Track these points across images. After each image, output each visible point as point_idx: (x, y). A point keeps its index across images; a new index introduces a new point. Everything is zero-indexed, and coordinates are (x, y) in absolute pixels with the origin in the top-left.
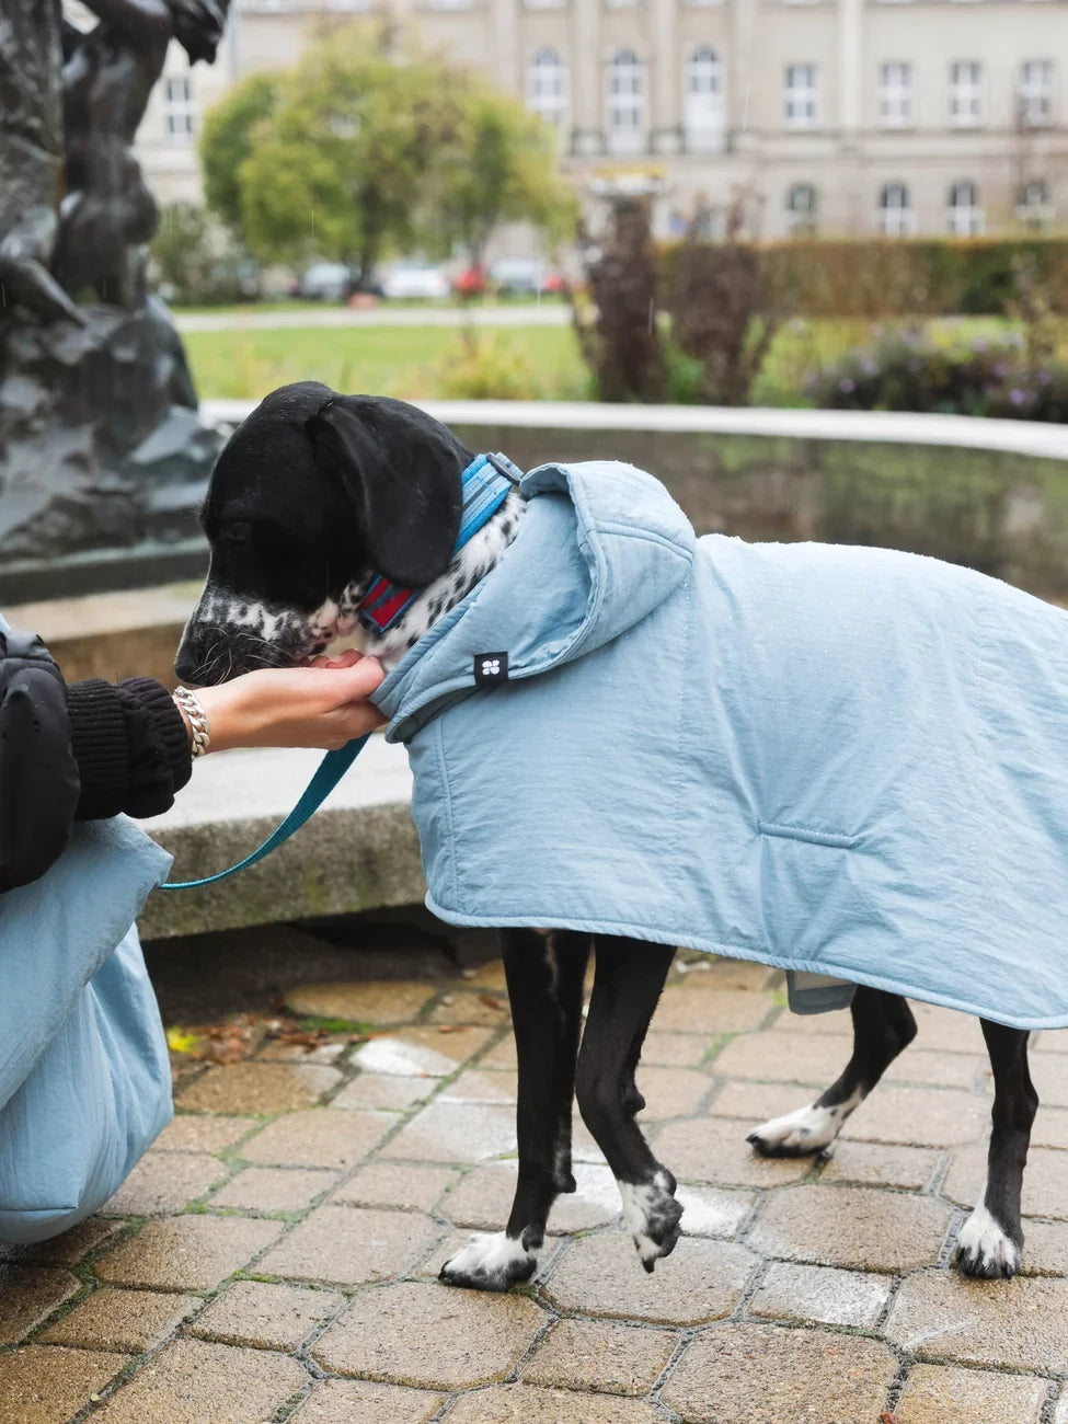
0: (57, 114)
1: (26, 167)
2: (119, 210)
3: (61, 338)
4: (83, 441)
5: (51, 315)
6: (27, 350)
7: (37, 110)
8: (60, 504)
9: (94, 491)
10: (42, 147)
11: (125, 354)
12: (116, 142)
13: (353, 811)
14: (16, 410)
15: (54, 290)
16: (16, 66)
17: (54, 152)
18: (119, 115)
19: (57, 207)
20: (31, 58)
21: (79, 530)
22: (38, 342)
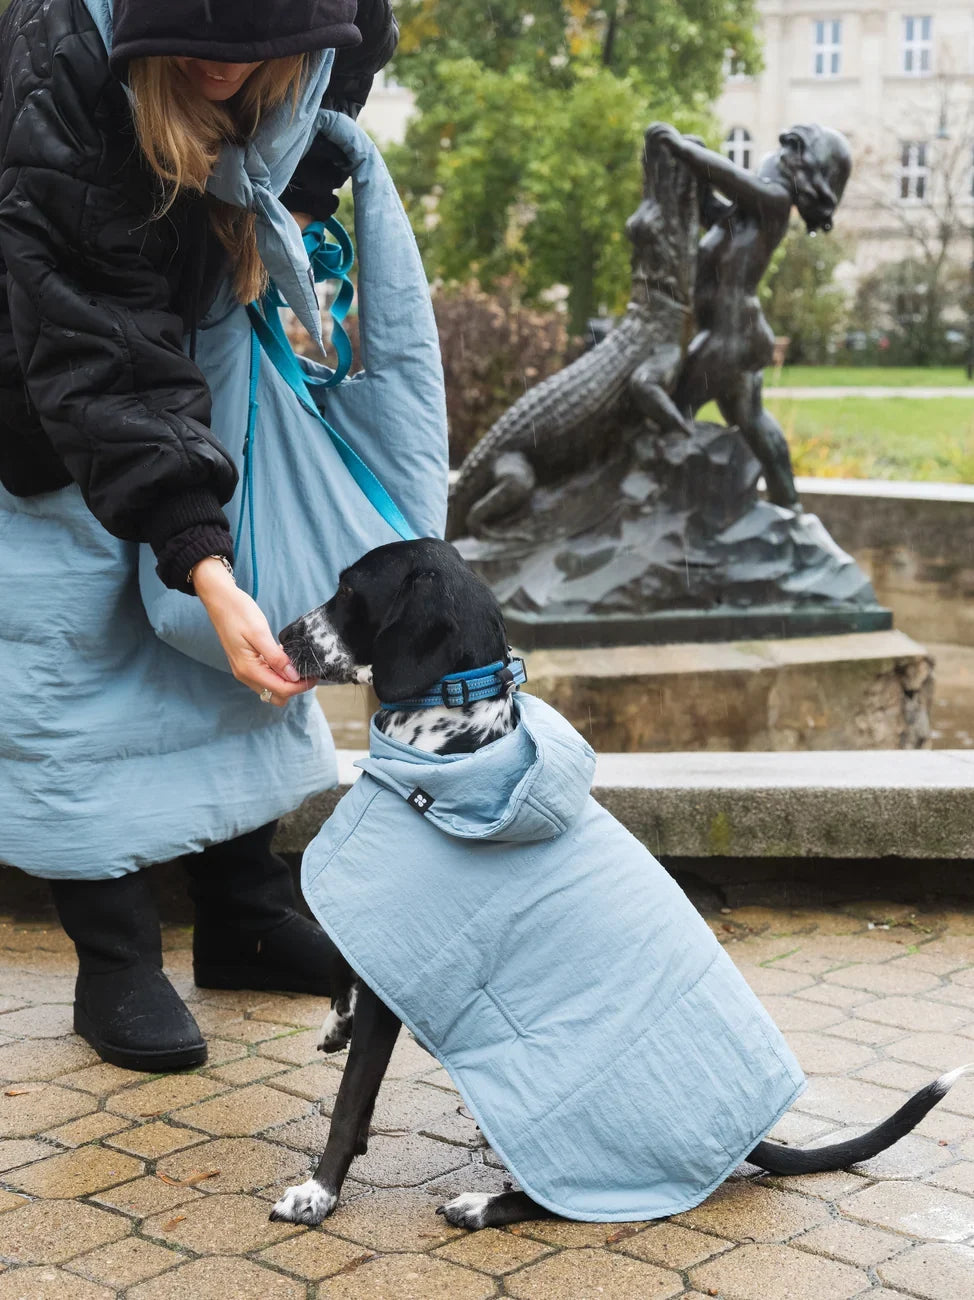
0: (692, 272)
1: (662, 313)
2: (736, 345)
3: (673, 444)
4: (679, 524)
5: (668, 426)
6: (646, 452)
7: (674, 271)
8: (655, 571)
9: (682, 563)
10: (676, 299)
11: (720, 459)
12: (738, 293)
13: (650, 790)
14: (631, 498)
15: (671, 408)
16: (661, 238)
17: (686, 302)
18: (742, 272)
19: (685, 345)
20: (674, 233)
21: (668, 592)
22: (655, 446)
